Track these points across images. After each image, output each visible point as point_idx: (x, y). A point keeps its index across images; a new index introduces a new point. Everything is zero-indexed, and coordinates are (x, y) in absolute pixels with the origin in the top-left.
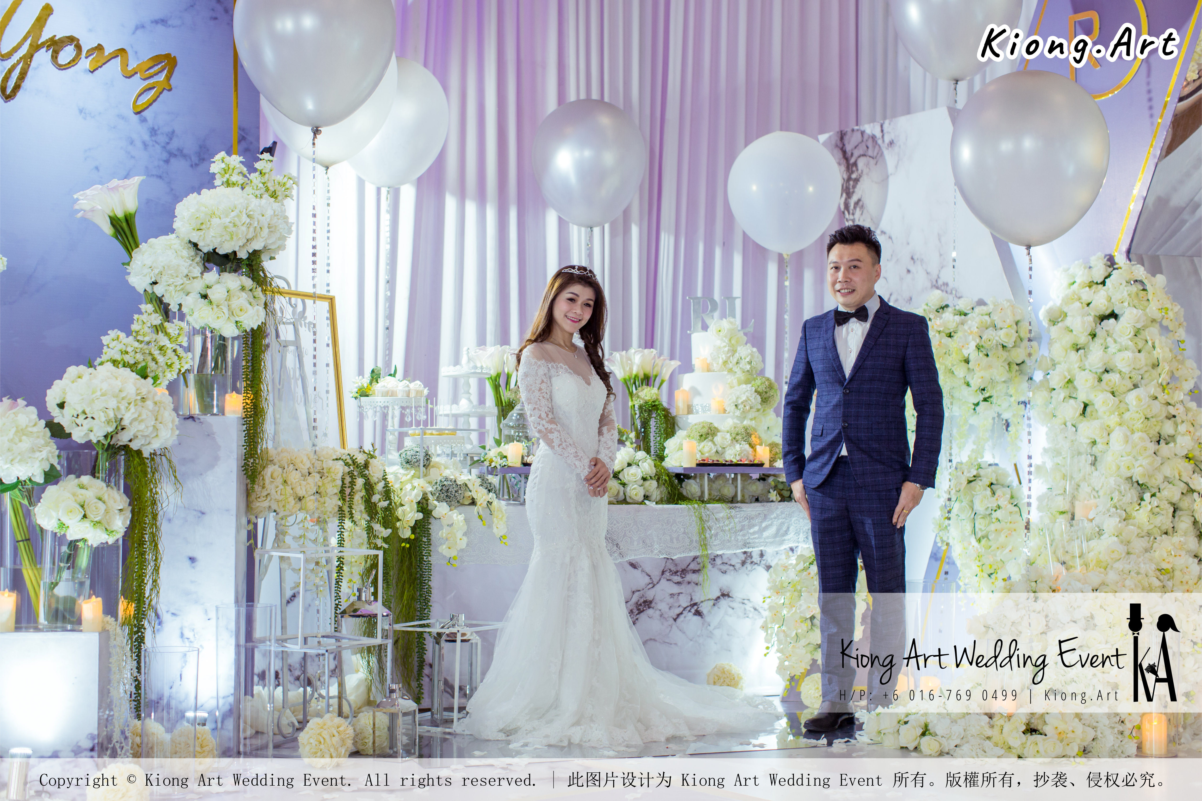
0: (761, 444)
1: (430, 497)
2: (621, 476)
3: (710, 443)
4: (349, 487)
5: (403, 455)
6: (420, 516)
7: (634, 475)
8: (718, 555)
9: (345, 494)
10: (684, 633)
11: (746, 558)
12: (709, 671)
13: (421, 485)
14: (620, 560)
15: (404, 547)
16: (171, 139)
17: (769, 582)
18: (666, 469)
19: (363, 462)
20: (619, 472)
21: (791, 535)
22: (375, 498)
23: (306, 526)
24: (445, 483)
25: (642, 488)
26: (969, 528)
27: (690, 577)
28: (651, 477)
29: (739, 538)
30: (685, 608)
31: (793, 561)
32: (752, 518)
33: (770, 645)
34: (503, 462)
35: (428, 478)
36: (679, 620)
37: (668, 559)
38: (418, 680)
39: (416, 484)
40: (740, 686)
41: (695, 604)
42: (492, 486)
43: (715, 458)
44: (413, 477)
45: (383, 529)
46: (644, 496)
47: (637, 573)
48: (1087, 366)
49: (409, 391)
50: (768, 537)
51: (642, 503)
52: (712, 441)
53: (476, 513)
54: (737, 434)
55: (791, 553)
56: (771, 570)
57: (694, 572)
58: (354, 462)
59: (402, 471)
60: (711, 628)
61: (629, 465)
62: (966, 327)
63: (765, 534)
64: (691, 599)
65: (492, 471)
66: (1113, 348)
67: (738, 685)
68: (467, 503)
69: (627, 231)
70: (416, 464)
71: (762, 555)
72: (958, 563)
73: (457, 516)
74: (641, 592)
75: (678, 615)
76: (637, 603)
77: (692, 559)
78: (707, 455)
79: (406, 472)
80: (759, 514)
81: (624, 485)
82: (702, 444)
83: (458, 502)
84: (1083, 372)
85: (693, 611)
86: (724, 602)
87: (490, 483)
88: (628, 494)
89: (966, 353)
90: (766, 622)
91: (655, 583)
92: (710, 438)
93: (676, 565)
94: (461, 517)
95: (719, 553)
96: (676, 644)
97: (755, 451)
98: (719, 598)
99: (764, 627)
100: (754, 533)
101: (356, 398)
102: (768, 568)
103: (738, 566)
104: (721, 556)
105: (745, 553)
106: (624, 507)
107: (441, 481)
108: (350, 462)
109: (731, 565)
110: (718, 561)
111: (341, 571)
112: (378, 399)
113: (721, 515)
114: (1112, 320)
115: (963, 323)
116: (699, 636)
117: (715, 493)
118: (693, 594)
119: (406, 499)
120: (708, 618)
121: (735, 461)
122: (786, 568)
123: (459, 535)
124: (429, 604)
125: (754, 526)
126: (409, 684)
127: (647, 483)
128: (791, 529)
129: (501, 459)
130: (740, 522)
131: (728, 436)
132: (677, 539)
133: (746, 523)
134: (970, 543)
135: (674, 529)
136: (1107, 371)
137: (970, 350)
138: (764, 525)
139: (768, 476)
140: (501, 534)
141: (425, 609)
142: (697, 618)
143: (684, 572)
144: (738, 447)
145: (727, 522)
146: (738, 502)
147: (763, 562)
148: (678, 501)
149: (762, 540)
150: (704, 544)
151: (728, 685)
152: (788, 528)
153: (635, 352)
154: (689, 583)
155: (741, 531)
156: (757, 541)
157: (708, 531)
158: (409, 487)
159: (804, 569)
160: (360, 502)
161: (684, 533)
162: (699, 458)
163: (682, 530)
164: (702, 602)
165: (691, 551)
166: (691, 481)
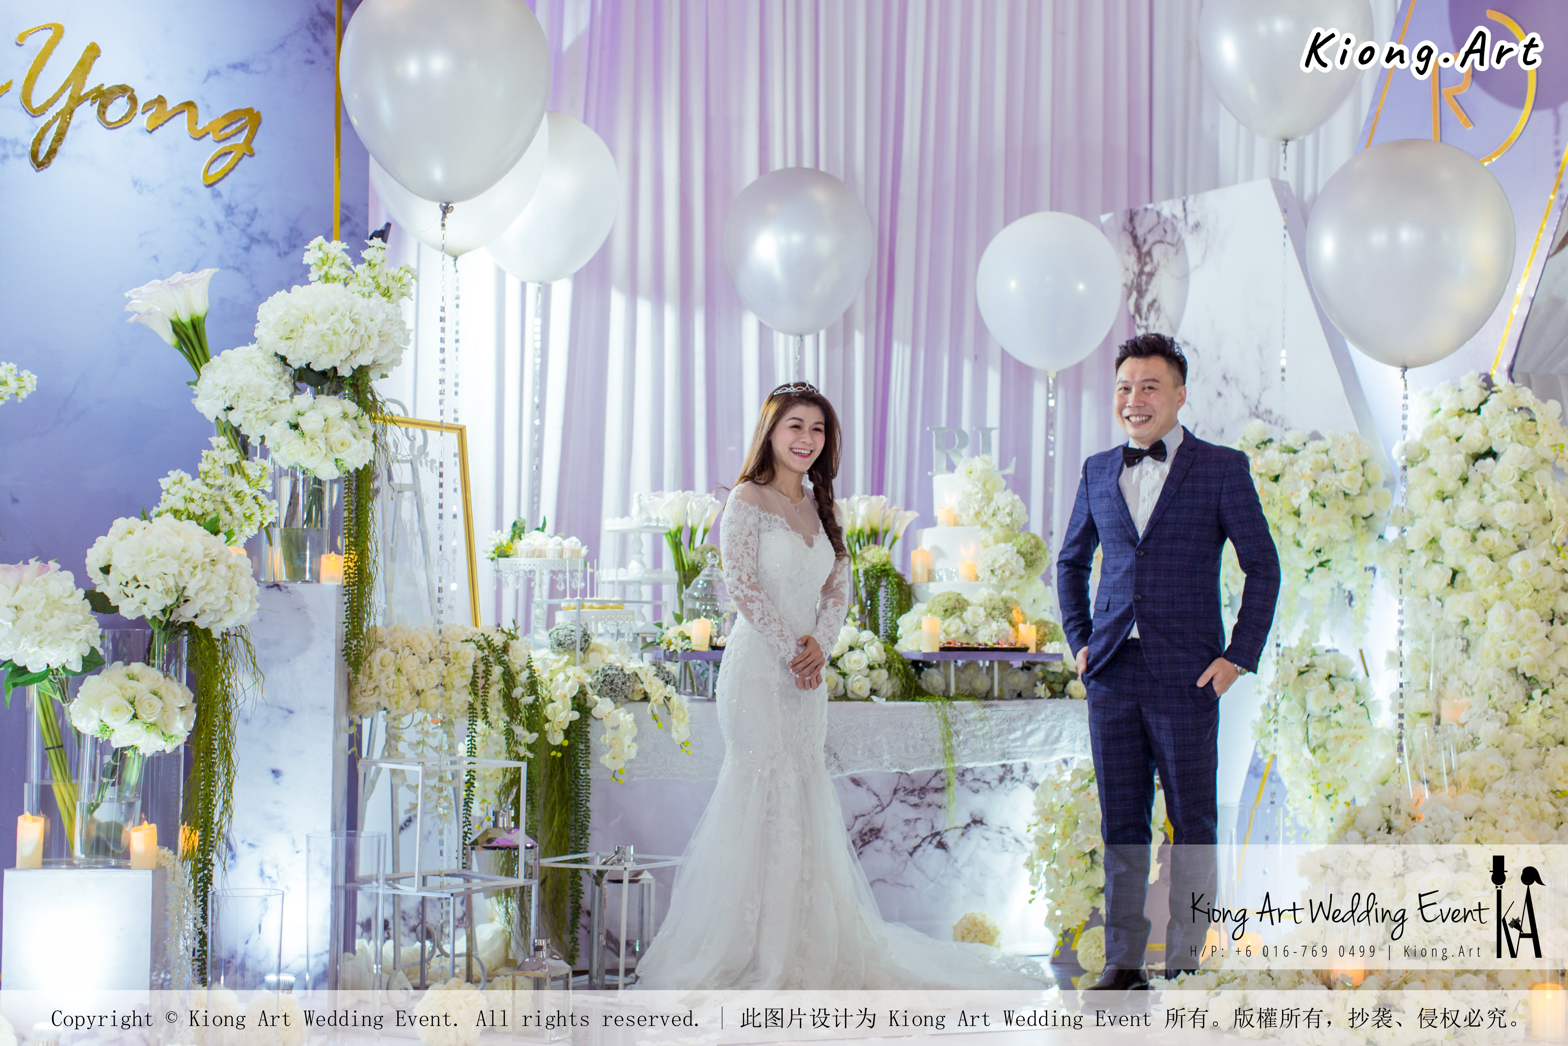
0: (1025, 622)
1: (589, 690)
2: (840, 664)
3: (958, 621)
4: (483, 678)
5: (555, 635)
6: (576, 715)
7: (858, 662)
8: (967, 769)
9: (477, 686)
10: (923, 871)
11: (1005, 773)
12: (955, 922)
13: (578, 675)
14: (838, 775)
15: (554, 757)
16: (253, 219)
17: (1035, 804)
18: (899, 655)
19: (501, 645)
20: (838, 659)
21: (1064, 743)
22: (517, 692)
23: (425, 729)
24: (609, 672)
25: (868, 679)
26: (1300, 734)
27: (931, 797)
28: (880, 665)
29: (996, 746)
30: (924, 839)
31: (1067, 777)
32: (1014, 720)
33: (1036, 889)
34: (685, 645)
35: (586, 666)
36: (916, 855)
37: (901, 773)
38: (572, 932)
39: (570, 674)
40: (996, 943)
41: (938, 834)
42: (671, 676)
43: (964, 641)
44: (567, 664)
45: (526, 733)
46: (871, 690)
47: (862, 791)
48: (1457, 521)
49: (562, 551)
50: (1034, 746)
51: (868, 699)
52: (960, 617)
53: (649, 712)
54: (994, 609)
55: (1064, 767)
56: (1038, 789)
57: (937, 790)
58: (489, 644)
59: (552, 656)
60: (958, 865)
61: (851, 649)
62: (1296, 469)
63: (1031, 741)
64: (933, 827)
65: (671, 656)
66: (1491, 497)
67: (993, 941)
68: (637, 699)
69: (848, 340)
70: (571, 647)
71: (1026, 769)
72: (1286, 781)
73: (624, 716)
74: (867, 817)
75: (916, 848)
76: (861, 832)
77: (933, 774)
78: (953, 636)
79: (557, 658)
80: (1022, 714)
81: (844, 675)
82: (948, 621)
83: (626, 697)
84: (1451, 529)
85: (935, 842)
86: (975, 831)
87: (668, 673)
88: (849, 687)
89: (1295, 503)
90: (1031, 858)
91: (885, 805)
92: (958, 613)
93: (913, 782)
94: (630, 718)
95: (970, 765)
96: (912, 886)
97: (1017, 630)
98: (968, 825)
99: (1029, 865)
100: (1015, 740)
101: (492, 559)
102: (1034, 785)
103: (994, 783)
104: (972, 770)
105: (1004, 766)
106: (844, 704)
107: (603, 669)
108: (485, 644)
109: (985, 782)
110: (969, 777)
111: (472, 789)
112: (521, 562)
113: (972, 716)
114: (1490, 460)
115: (1292, 464)
116: (942, 876)
117: (964, 687)
118: (935, 820)
119: (558, 694)
120: (954, 852)
121: (990, 644)
122: (1057, 787)
123: (628, 740)
124: (588, 832)
125: (1015, 730)
126: (559, 938)
127: (875, 673)
128: (1065, 734)
129: (683, 640)
130: (997, 725)
131: (982, 611)
132: (914, 747)
133: (1005, 726)
134: (1301, 755)
135: (911, 734)
136: (1483, 527)
137: (1301, 499)
138: (1028, 729)
139: (1035, 664)
140: (683, 739)
141: (581, 838)
142: (939, 851)
143: (923, 791)
144: (994, 625)
145: (980, 725)
146: (994, 699)
147: (1027, 778)
148: (915, 696)
149: (1026, 749)
150: (949, 753)
151: (981, 942)
152: (1061, 733)
153: (859, 500)
154: (929, 805)
155: (999, 736)
156: (1019, 750)
157: (955, 738)
158: (561, 677)
159: (1083, 788)
160: (497, 697)
161: (923, 739)
162: (943, 640)
163: (921, 735)
164: (947, 831)
165: (932, 763)
166: (933, 671)
